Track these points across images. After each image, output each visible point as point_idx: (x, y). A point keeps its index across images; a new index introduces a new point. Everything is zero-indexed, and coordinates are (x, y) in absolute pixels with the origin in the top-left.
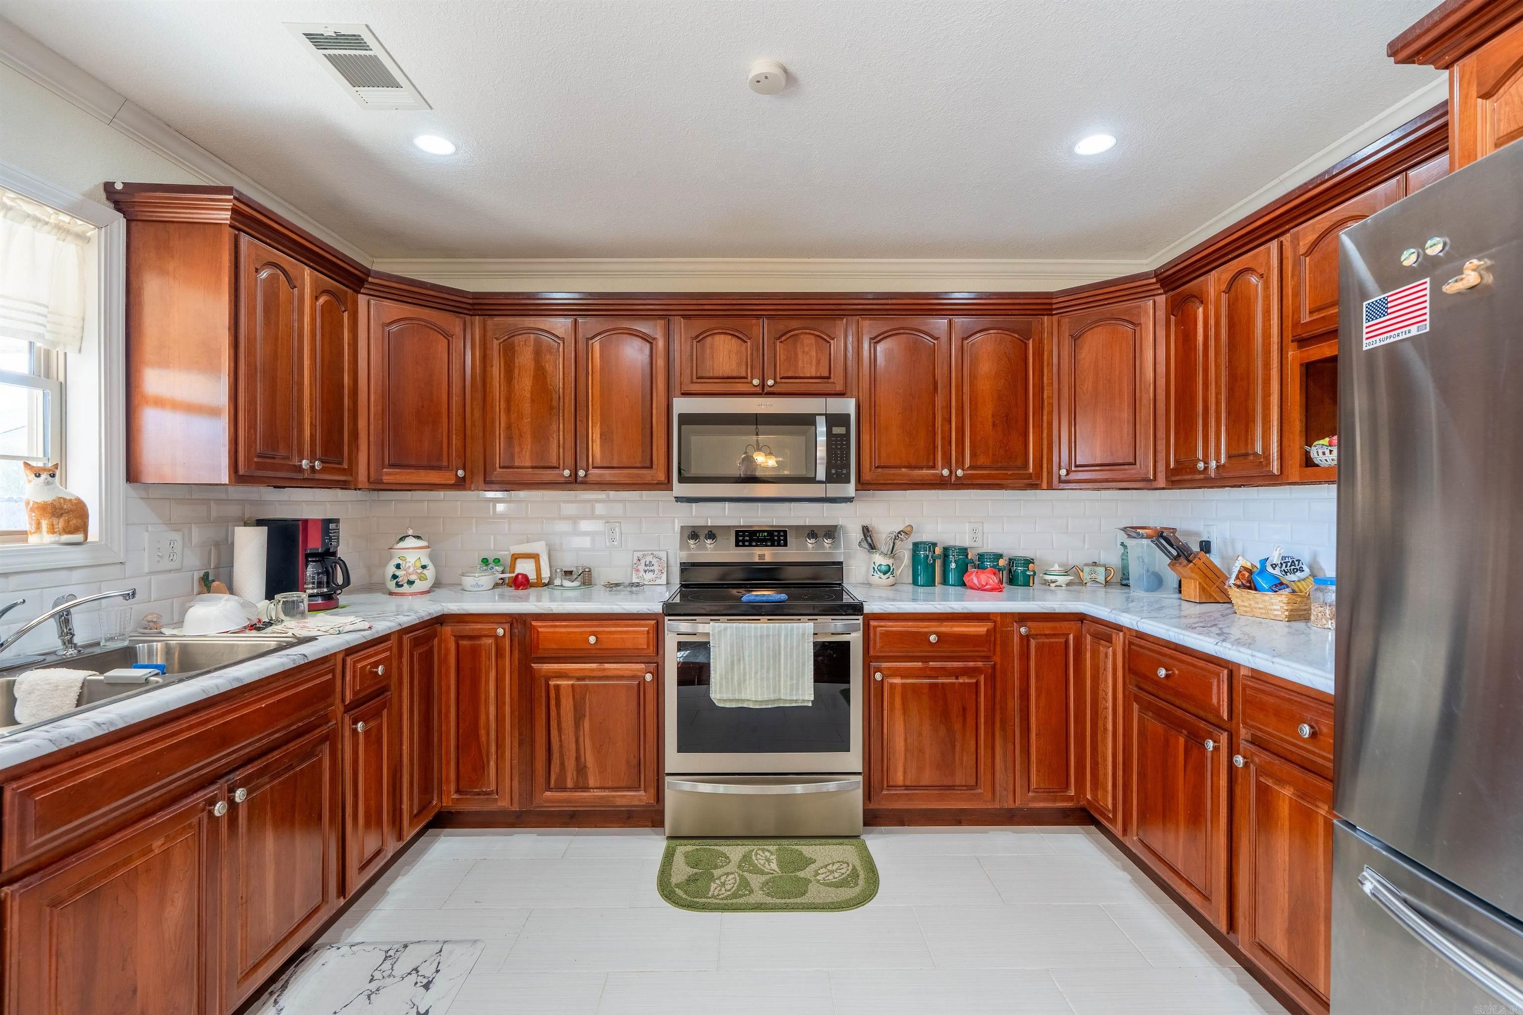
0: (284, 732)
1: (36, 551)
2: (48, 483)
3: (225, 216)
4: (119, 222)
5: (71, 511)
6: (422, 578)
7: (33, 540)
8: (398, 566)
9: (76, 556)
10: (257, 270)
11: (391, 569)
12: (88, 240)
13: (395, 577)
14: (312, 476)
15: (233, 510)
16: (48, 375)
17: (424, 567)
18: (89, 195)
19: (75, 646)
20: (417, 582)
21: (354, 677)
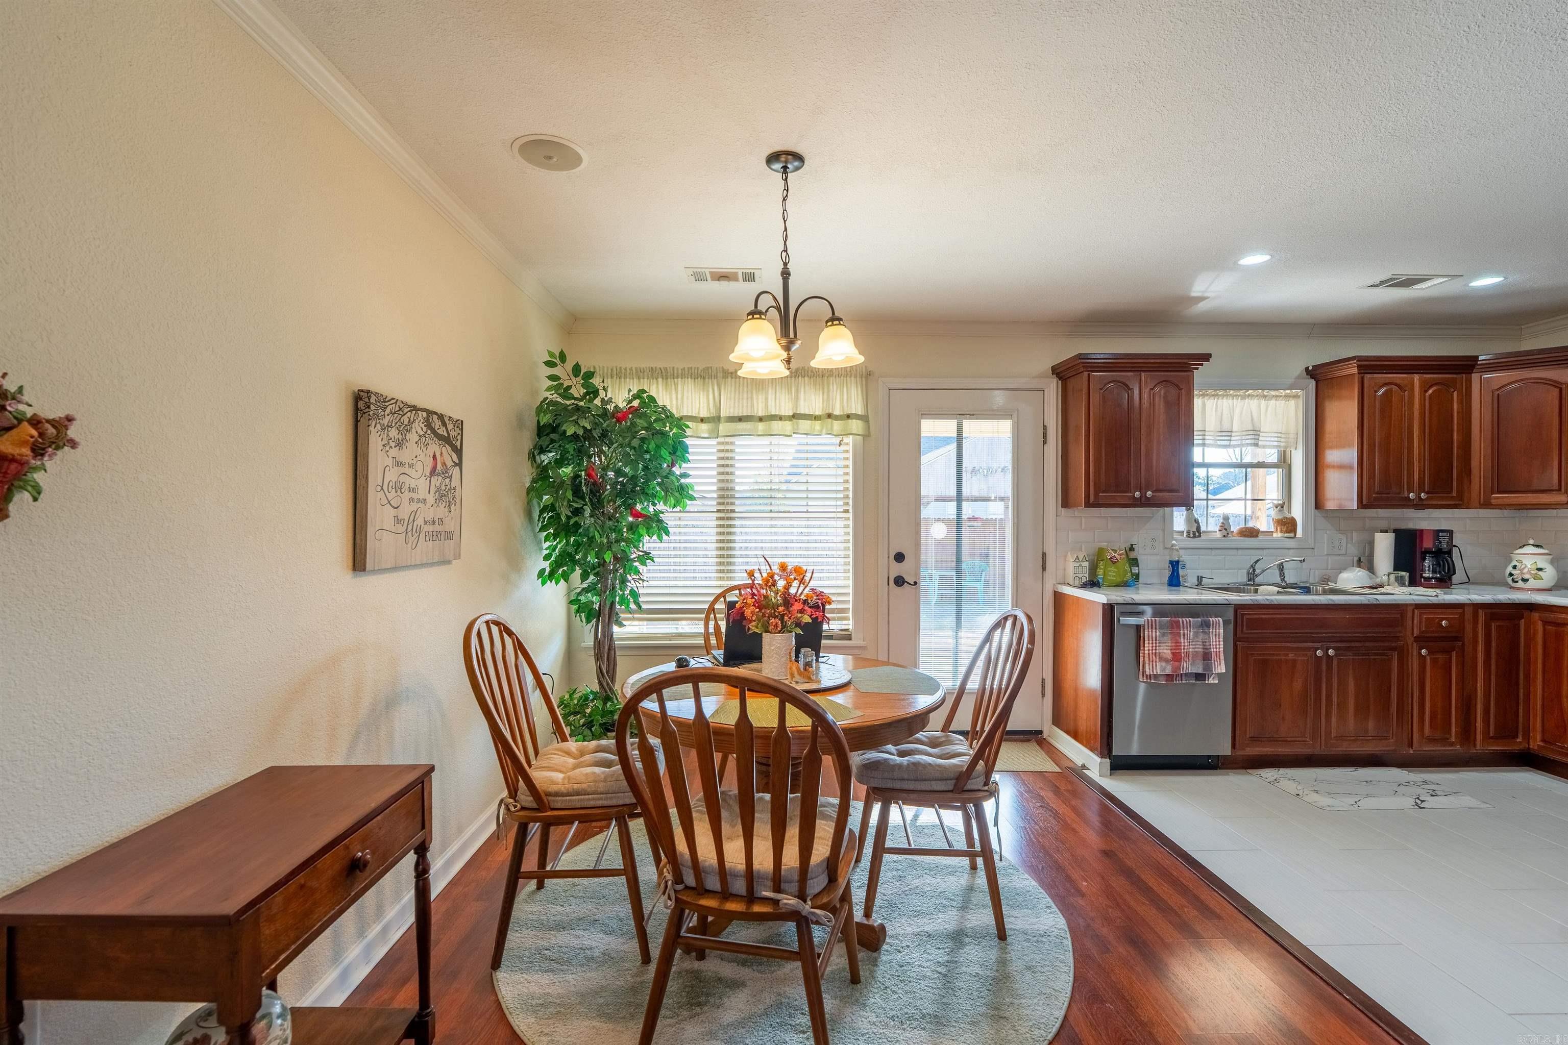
0: (1361, 635)
1: (1277, 540)
2: (1280, 511)
3: (1355, 370)
4: (1313, 383)
5: (1289, 523)
6: (1536, 578)
7: (1275, 535)
8: (1515, 567)
9: (1291, 543)
10: (1376, 392)
11: (1509, 569)
12: (1299, 397)
13: (1511, 575)
14: (1420, 503)
15: (1384, 524)
16: (1284, 462)
17: (1540, 569)
18: (1299, 377)
19: (1286, 582)
20: (1531, 580)
21: (1420, 622)
